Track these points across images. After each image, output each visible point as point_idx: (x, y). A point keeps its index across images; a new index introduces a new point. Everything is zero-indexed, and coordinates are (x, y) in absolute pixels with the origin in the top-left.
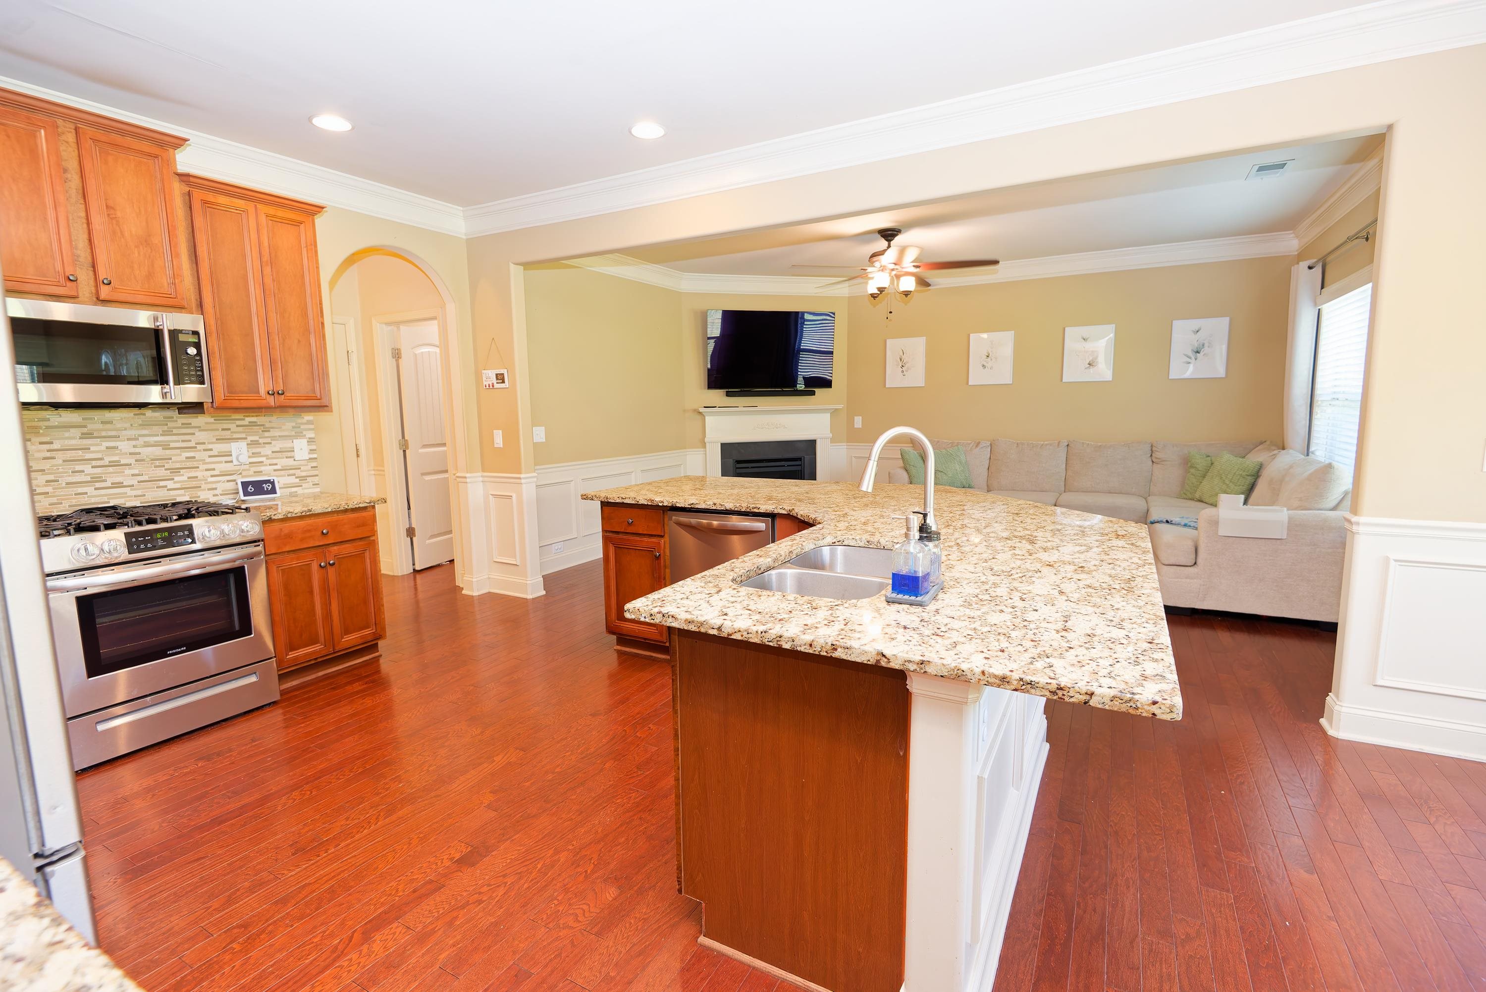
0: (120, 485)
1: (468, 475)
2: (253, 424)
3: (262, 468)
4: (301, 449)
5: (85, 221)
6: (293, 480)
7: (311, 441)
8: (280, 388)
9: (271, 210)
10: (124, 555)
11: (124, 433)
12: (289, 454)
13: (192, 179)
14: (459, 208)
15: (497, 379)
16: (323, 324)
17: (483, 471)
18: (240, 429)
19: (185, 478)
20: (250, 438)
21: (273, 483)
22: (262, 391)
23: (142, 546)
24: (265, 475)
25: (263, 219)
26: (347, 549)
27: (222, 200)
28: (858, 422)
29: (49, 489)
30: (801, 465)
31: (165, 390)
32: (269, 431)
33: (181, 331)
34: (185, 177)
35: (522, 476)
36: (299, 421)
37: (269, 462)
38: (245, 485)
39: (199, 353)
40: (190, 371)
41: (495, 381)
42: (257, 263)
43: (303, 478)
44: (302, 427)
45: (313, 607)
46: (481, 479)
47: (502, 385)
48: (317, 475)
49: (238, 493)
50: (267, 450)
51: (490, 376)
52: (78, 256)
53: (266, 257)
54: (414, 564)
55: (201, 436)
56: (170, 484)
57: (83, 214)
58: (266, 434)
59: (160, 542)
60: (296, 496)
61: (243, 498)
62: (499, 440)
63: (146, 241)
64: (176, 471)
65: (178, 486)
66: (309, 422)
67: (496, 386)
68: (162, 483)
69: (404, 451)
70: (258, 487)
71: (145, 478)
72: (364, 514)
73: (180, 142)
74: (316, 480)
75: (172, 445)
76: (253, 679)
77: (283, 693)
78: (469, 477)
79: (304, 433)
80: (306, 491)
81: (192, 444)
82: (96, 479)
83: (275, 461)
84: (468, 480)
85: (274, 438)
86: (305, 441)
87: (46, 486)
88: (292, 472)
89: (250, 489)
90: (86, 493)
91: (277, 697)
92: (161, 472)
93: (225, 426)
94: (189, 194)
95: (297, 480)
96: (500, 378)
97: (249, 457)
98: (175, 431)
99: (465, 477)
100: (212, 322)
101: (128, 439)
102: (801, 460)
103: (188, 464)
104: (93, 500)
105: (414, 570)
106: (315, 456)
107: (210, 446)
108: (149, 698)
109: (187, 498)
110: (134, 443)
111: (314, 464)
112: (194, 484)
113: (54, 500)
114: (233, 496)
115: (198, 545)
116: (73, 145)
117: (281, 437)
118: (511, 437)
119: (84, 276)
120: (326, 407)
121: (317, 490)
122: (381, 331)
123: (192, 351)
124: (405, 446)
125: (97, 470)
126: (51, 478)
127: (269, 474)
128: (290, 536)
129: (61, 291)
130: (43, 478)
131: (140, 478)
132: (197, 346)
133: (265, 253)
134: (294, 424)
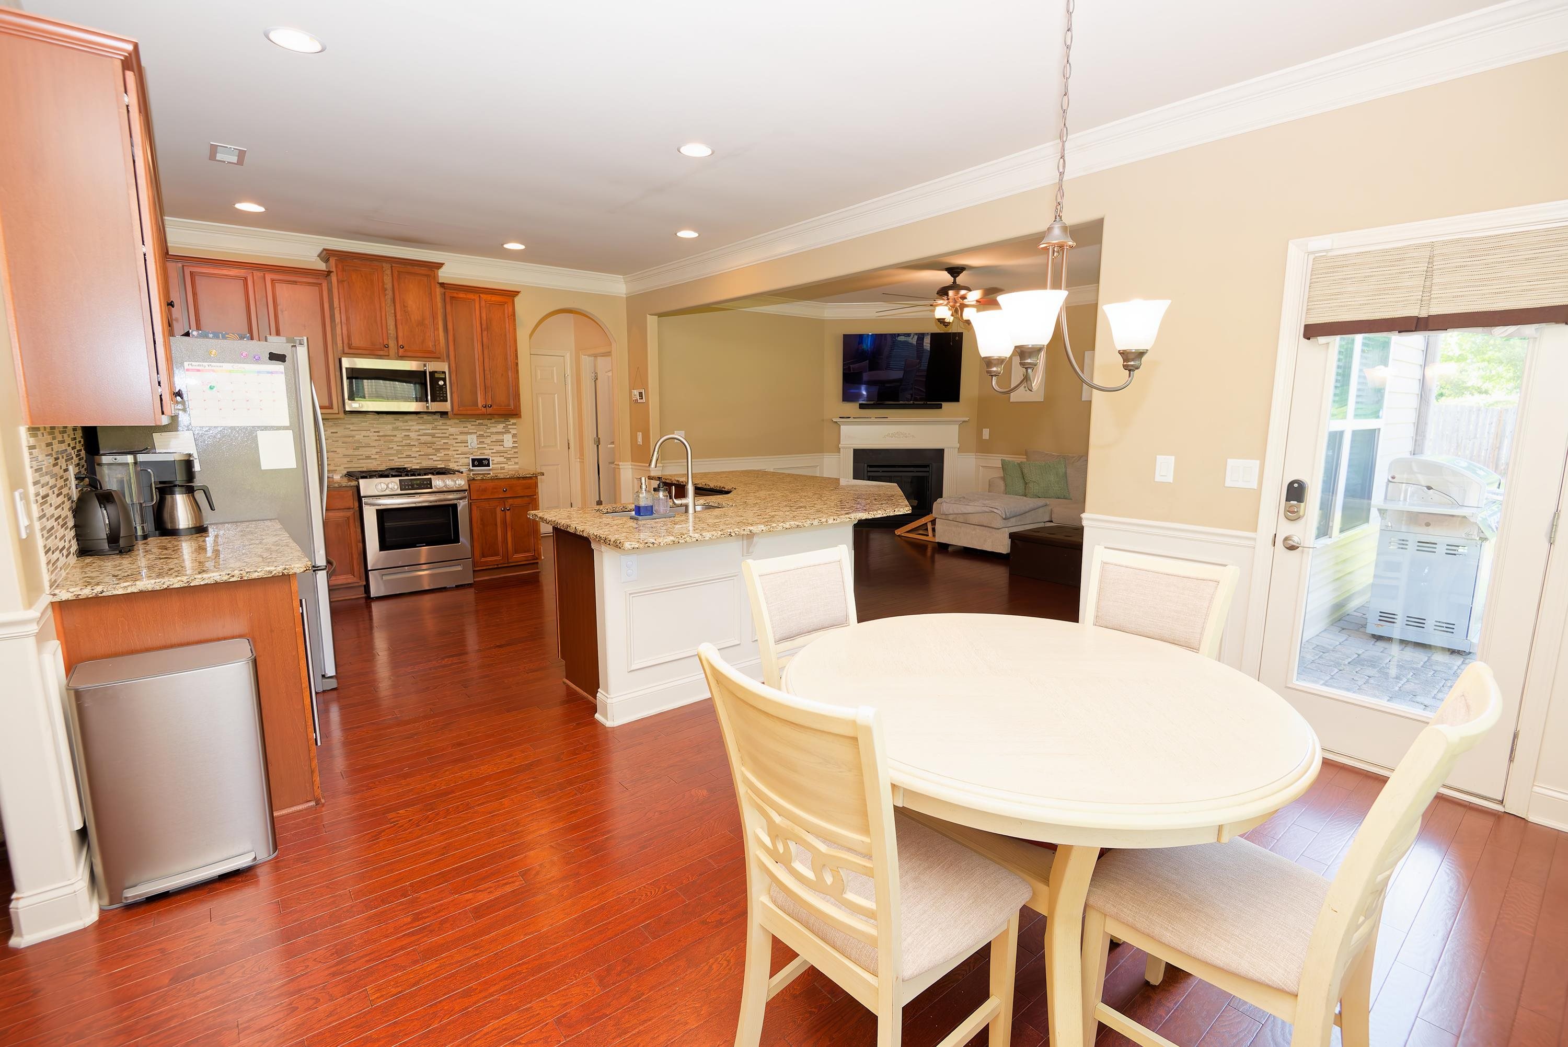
0: (409, 456)
2: (480, 424)
3: (485, 451)
4: (508, 440)
5: (393, 315)
6: (502, 459)
7: (514, 436)
8: (489, 403)
9: (488, 297)
10: (399, 492)
11: (413, 427)
12: (501, 443)
13: (445, 285)
14: (620, 276)
15: (640, 396)
16: (517, 364)
17: (631, 461)
18: (473, 427)
19: (442, 455)
20: (478, 433)
21: (488, 460)
22: (480, 405)
23: (407, 487)
24: (486, 455)
25: (483, 303)
26: (518, 501)
27: (462, 295)
28: (986, 434)
29: (377, 456)
30: (929, 472)
31: (428, 405)
32: (490, 429)
33: (436, 372)
34: (442, 285)
36: (508, 423)
37: (489, 447)
38: (473, 460)
39: (445, 384)
40: (440, 394)
41: (638, 398)
42: (479, 330)
43: (509, 459)
44: (509, 427)
45: (497, 535)
46: (630, 467)
47: (641, 401)
48: (517, 457)
49: (469, 465)
50: (488, 441)
51: (636, 392)
52: (390, 334)
53: (484, 326)
55: (452, 430)
56: (435, 458)
57: (393, 311)
58: (488, 431)
59: (415, 486)
60: (504, 469)
61: (472, 468)
62: (640, 439)
63: (421, 323)
64: (438, 450)
65: (438, 459)
66: (514, 424)
67: (639, 401)
68: (430, 457)
69: (598, 446)
70: (480, 462)
71: (423, 453)
72: (530, 481)
73: (440, 265)
74: (516, 460)
75: (437, 435)
76: (459, 568)
77: (474, 581)
78: (622, 466)
79: (510, 430)
80: (510, 467)
81: (447, 435)
82: (399, 452)
83: (492, 447)
85: (492, 433)
86: (510, 436)
88: (502, 454)
89: (476, 463)
90: (394, 460)
91: (472, 583)
92: (430, 451)
93: (465, 425)
94: (444, 293)
95: (505, 460)
96: (641, 394)
97: (478, 444)
98: (438, 427)
100: (453, 365)
101: (416, 431)
103: (445, 447)
104: (397, 464)
106: (517, 445)
107: (456, 437)
108: (406, 568)
109: (443, 466)
110: (418, 433)
111: (516, 450)
112: (446, 458)
113: (379, 463)
114: (467, 467)
115: (434, 489)
116: (390, 276)
117: (497, 433)
118: (646, 438)
119: (392, 344)
120: (517, 415)
121: (517, 466)
122: (586, 361)
123: (441, 383)
124: (598, 442)
125: (400, 448)
126: (378, 450)
127: (489, 455)
128: (485, 490)
129: (381, 353)
130: (374, 451)
131: (420, 453)
132: (444, 380)
133: (484, 322)
134: (504, 425)
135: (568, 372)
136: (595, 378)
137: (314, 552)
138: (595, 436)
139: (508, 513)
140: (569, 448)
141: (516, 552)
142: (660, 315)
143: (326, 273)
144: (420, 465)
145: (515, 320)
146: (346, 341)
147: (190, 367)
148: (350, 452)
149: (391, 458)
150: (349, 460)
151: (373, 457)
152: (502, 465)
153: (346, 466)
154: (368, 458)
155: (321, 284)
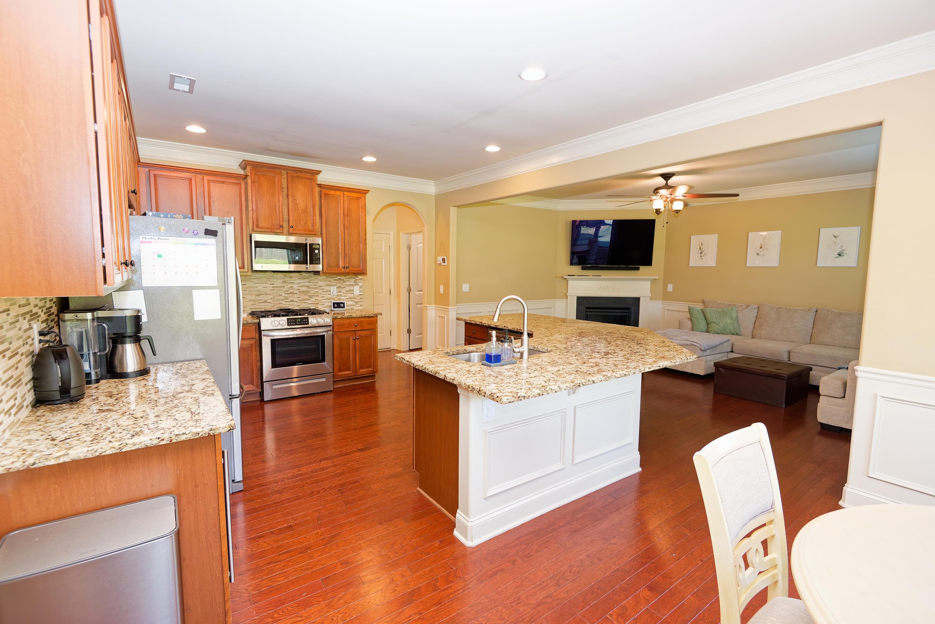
0: (292, 301)
1: (428, 306)
2: (339, 279)
3: (341, 297)
4: (357, 290)
5: (287, 205)
6: (353, 303)
7: (361, 287)
8: (347, 265)
9: (349, 194)
10: (286, 327)
11: (296, 281)
12: (352, 292)
13: (322, 186)
14: (432, 181)
15: (443, 261)
16: (366, 239)
17: (435, 304)
18: (335, 281)
19: (314, 300)
20: (338, 285)
21: (344, 304)
22: (341, 267)
23: (292, 324)
24: (342, 300)
25: (346, 198)
26: (364, 333)
27: (332, 192)
28: (670, 288)
29: (271, 301)
30: (629, 313)
31: (307, 266)
32: (345, 282)
33: (313, 244)
34: (320, 185)
35: (449, 308)
36: (357, 278)
37: (344, 295)
38: (334, 304)
39: (319, 252)
40: (315, 259)
41: (442, 262)
42: (342, 216)
43: (356, 303)
44: (358, 281)
45: (349, 356)
46: (434, 308)
47: (444, 264)
50: (344, 290)
51: (440, 258)
52: (284, 218)
53: (345, 214)
55: (321, 283)
56: (309, 302)
57: (287, 203)
58: (344, 284)
59: (298, 323)
60: (353, 310)
61: (333, 309)
62: (442, 291)
63: (305, 211)
64: (311, 297)
65: (311, 302)
66: (361, 279)
67: (442, 264)
69: (409, 293)
70: (338, 305)
71: (301, 299)
72: (372, 319)
73: (319, 172)
74: (361, 303)
75: (311, 287)
76: (324, 380)
77: (334, 388)
79: (358, 283)
80: (357, 308)
81: (317, 287)
82: (286, 298)
83: (346, 295)
84: (428, 308)
85: (347, 285)
86: (358, 287)
87: (270, 300)
88: (352, 300)
89: (336, 305)
91: (332, 389)
92: (306, 297)
93: (329, 280)
94: (321, 191)
96: (444, 260)
97: (337, 293)
98: (312, 281)
99: (427, 307)
100: (324, 240)
101: (297, 284)
102: (629, 310)
103: (316, 294)
104: (284, 306)
106: (362, 293)
107: (323, 288)
108: (289, 380)
109: (314, 308)
110: (299, 285)
111: (361, 297)
112: (317, 302)
113: (272, 305)
114: (330, 308)
115: (310, 325)
116: (286, 179)
117: (350, 285)
118: (447, 289)
119: (285, 225)
120: (365, 273)
121: (362, 308)
122: (403, 237)
123: (316, 251)
124: (409, 291)
125: (286, 295)
126: (272, 297)
127: (344, 300)
128: (343, 325)
129: (278, 231)
130: (270, 297)
131: (299, 299)
132: (319, 249)
133: (346, 212)
134: (355, 280)
135: (392, 245)
136: (409, 248)
137: (231, 384)
138: (408, 286)
139: (357, 341)
140: (390, 294)
141: (362, 368)
142: (460, 206)
143: (244, 176)
144: (299, 307)
145: (365, 209)
146: (255, 222)
147: (144, 240)
148: (254, 298)
149: (281, 302)
150: (252, 303)
151: (269, 301)
152: (353, 307)
153: (251, 307)
154: (266, 302)
155: (240, 184)
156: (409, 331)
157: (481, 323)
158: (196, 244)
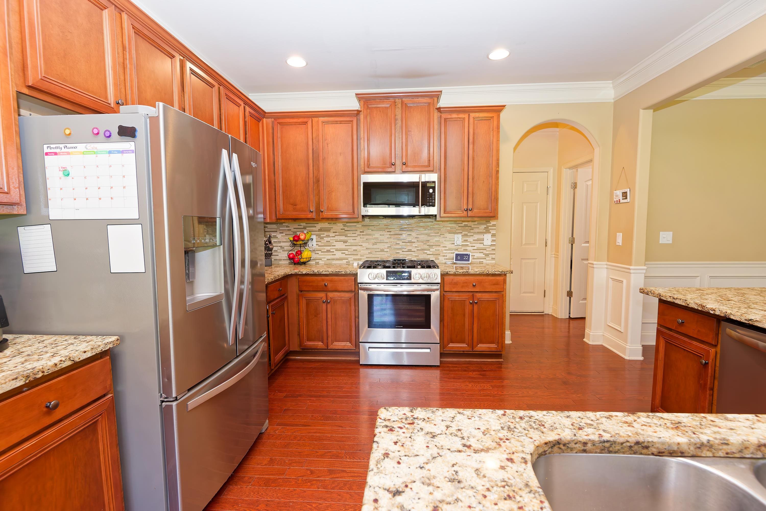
0: (410, 251)
1: (595, 263)
2: (466, 226)
3: (467, 248)
4: (488, 239)
5: (401, 139)
6: (482, 255)
7: (493, 235)
8: (470, 207)
9: (477, 115)
10: (386, 281)
12: (481, 242)
13: (441, 109)
14: (609, 82)
15: (623, 196)
16: (498, 171)
17: (608, 261)
18: (460, 228)
19: (434, 250)
20: (463, 233)
21: (470, 256)
22: (462, 209)
23: (390, 277)
24: (468, 251)
25: (472, 120)
26: (486, 296)
27: (453, 115)
29: (388, 250)
31: (419, 209)
32: (473, 229)
33: (428, 182)
34: (439, 109)
35: (631, 267)
36: (488, 225)
37: (471, 245)
38: (457, 255)
39: (434, 191)
40: (430, 200)
41: (621, 198)
42: (467, 144)
43: (487, 255)
44: (490, 228)
45: (465, 323)
46: (606, 266)
47: (625, 201)
48: (494, 254)
49: (453, 259)
50: (471, 239)
51: (619, 193)
52: (397, 154)
53: (471, 140)
54: (570, 313)
56: (428, 252)
57: (400, 136)
58: (472, 231)
59: (397, 277)
60: (483, 264)
61: (455, 262)
62: (620, 241)
64: (431, 246)
65: (431, 253)
66: (494, 225)
67: (622, 201)
68: (425, 251)
69: (572, 245)
70: (461, 257)
71: (419, 248)
72: (499, 278)
73: (441, 94)
74: (493, 256)
75: (431, 234)
76: (428, 351)
77: (441, 364)
78: (596, 264)
79: (490, 231)
80: (488, 262)
81: (439, 234)
83: (474, 245)
84: (595, 266)
85: (475, 233)
86: (490, 235)
87: (387, 248)
88: (481, 251)
89: (459, 258)
90: (399, 253)
91: (438, 364)
92: (426, 247)
93: (454, 227)
94: (441, 116)
95: (484, 256)
96: (625, 195)
97: (462, 242)
99: (593, 264)
100: (442, 175)
103: (437, 244)
105: (569, 317)
106: (494, 243)
107: (446, 236)
111: (494, 248)
112: (437, 252)
114: (452, 260)
115: (412, 281)
116: (400, 108)
117: (479, 233)
118: (628, 238)
119: (398, 163)
120: (494, 217)
121: (494, 262)
122: (567, 174)
123: (431, 191)
124: (572, 242)
125: (404, 244)
126: (389, 245)
127: (470, 251)
128: (456, 284)
129: (390, 170)
130: (387, 245)
131: (418, 248)
132: (434, 188)
133: (471, 137)
134: (485, 226)
135: (551, 184)
136: (575, 186)
138: (571, 236)
139: (476, 306)
140: (546, 246)
141: (481, 342)
142: (657, 107)
143: (356, 112)
144: (417, 258)
145: (498, 132)
146: (366, 162)
147: (49, 150)
148: (370, 246)
149: (398, 251)
150: (369, 251)
151: (385, 250)
152: (481, 260)
153: (368, 256)
154: (382, 250)
155: (352, 121)
156: (570, 294)
157: (703, 307)
158: (110, 152)
